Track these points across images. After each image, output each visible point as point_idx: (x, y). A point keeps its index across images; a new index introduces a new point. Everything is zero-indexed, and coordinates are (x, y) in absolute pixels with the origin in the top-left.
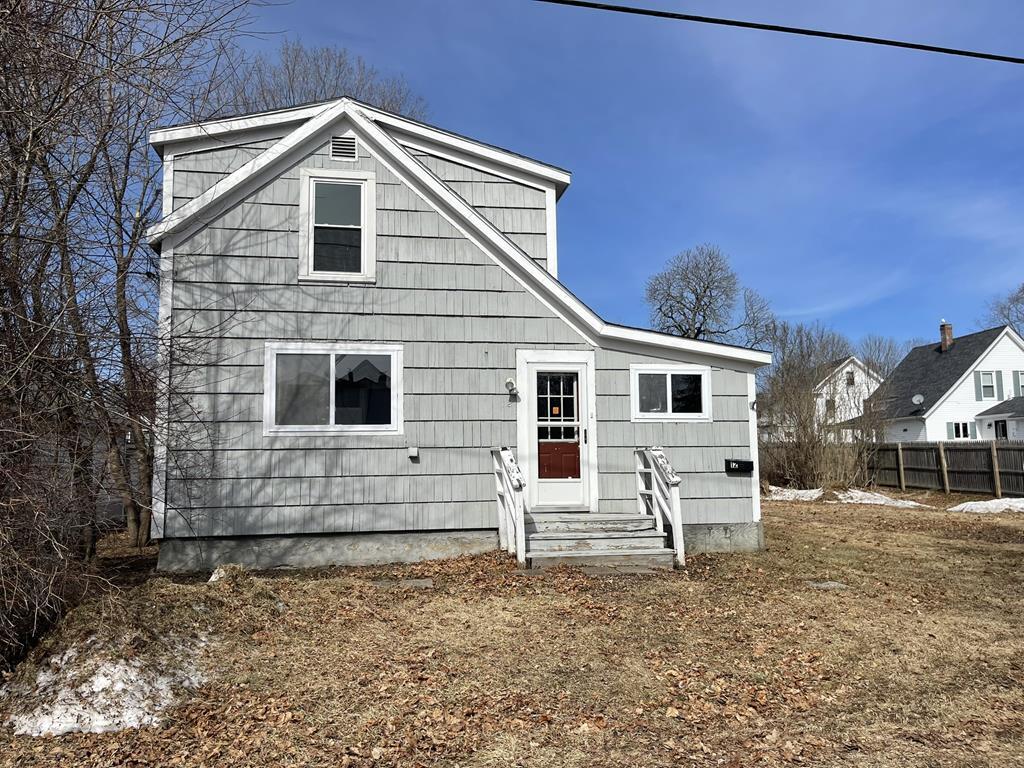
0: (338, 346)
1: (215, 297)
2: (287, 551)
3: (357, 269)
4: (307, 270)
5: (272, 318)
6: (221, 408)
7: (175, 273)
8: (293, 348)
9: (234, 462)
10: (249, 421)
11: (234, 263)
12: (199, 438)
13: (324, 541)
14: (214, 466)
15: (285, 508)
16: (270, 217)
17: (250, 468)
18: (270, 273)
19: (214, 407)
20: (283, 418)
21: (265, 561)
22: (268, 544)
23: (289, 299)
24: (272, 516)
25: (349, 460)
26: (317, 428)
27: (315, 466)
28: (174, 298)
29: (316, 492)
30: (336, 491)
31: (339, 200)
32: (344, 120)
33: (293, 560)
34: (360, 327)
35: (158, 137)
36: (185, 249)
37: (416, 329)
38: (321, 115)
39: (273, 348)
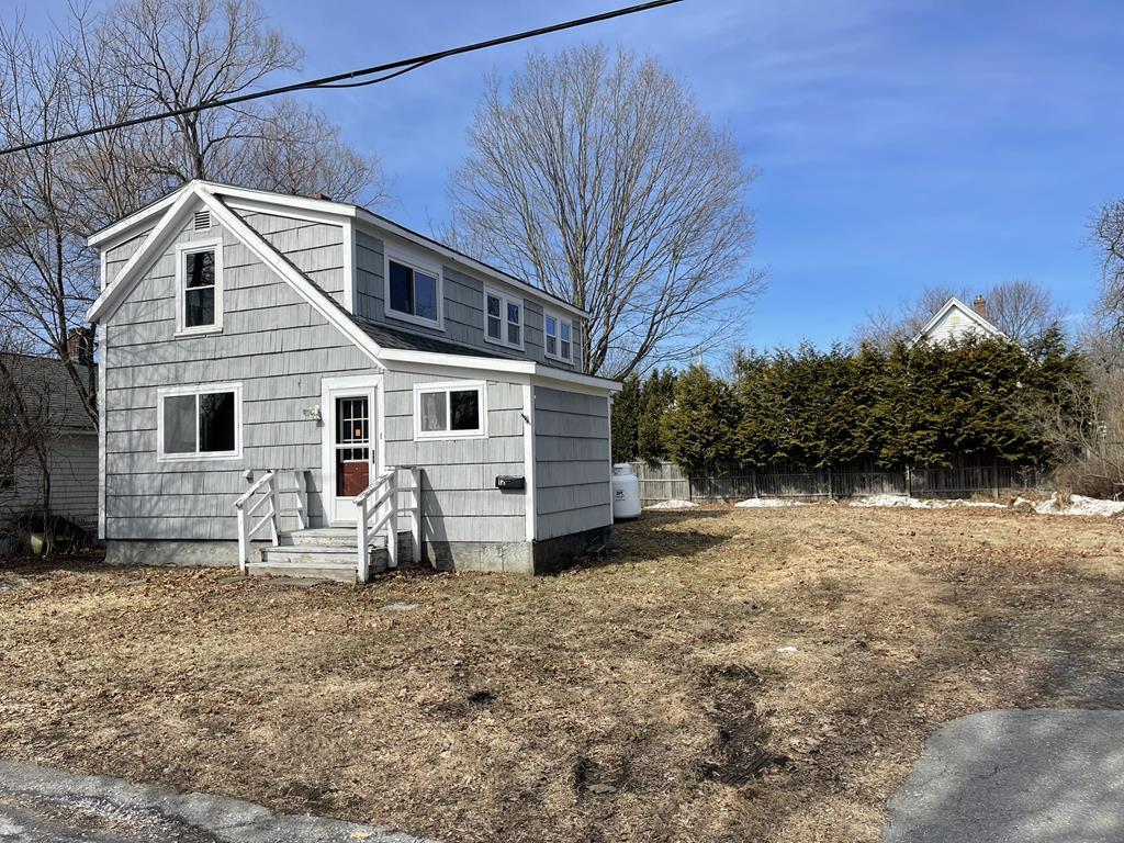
0: (202, 387)
1: (130, 357)
2: (174, 553)
3: (212, 322)
4: (181, 329)
5: (162, 370)
6: (135, 442)
7: (108, 342)
8: (174, 392)
9: (143, 484)
10: (150, 451)
11: (139, 328)
12: (122, 466)
13: (196, 545)
14: (131, 483)
15: (170, 521)
16: (159, 289)
17: (150, 488)
18: (160, 334)
19: (130, 441)
20: (169, 449)
21: (162, 559)
22: (164, 546)
23: (170, 352)
24: (163, 525)
25: (210, 481)
26: (188, 455)
27: (187, 488)
28: (107, 360)
29: (188, 507)
30: (201, 505)
31: (200, 266)
32: (196, 201)
33: (177, 559)
34: (218, 369)
35: (93, 240)
36: (113, 322)
37: (247, 368)
38: (178, 200)
39: (163, 392)
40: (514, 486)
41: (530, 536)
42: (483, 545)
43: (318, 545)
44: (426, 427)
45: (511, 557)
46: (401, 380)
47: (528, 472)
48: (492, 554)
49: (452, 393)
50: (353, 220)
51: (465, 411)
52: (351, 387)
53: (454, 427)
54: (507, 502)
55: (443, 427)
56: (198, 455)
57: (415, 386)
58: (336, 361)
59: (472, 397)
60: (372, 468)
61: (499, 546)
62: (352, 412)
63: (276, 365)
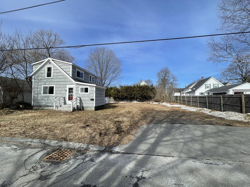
0: (49, 85)
1: (38, 81)
2: (44, 108)
3: (51, 77)
4: (46, 77)
5: (43, 83)
6: (38, 92)
7: (34, 78)
8: (45, 86)
9: (39, 98)
10: (40, 94)
11: (39, 77)
12: (36, 96)
13: (47, 107)
14: (37, 98)
15: (43, 103)
16: (43, 72)
17: (40, 99)
18: (43, 78)
19: (37, 92)
20: (43, 94)
21: (42, 108)
22: (42, 107)
23: (44, 80)
24: (42, 104)
25: (50, 98)
27: (46, 99)
28: (34, 81)
29: (46, 101)
30: (48, 101)
31: (49, 69)
32: (49, 60)
33: (44, 109)
34: (51, 83)
35: (32, 64)
36: (35, 76)
37: (56, 83)
38: (46, 60)
39: (43, 86)
40: (93, 100)
41: (94, 106)
42: (88, 107)
43: (65, 107)
44: (81, 92)
45: (92, 108)
46: (78, 86)
47: (94, 98)
48: (89, 108)
49: (85, 88)
50: (72, 65)
51: (86, 90)
52: (71, 86)
53: (85, 92)
54: (92, 102)
55: (83, 92)
56: (48, 94)
57: (80, 87)
58: (69, 83)
59: (87, 88)
60: (73, 97)
61: (90, 107)
62: (71, 90)
63: (60, 83)
